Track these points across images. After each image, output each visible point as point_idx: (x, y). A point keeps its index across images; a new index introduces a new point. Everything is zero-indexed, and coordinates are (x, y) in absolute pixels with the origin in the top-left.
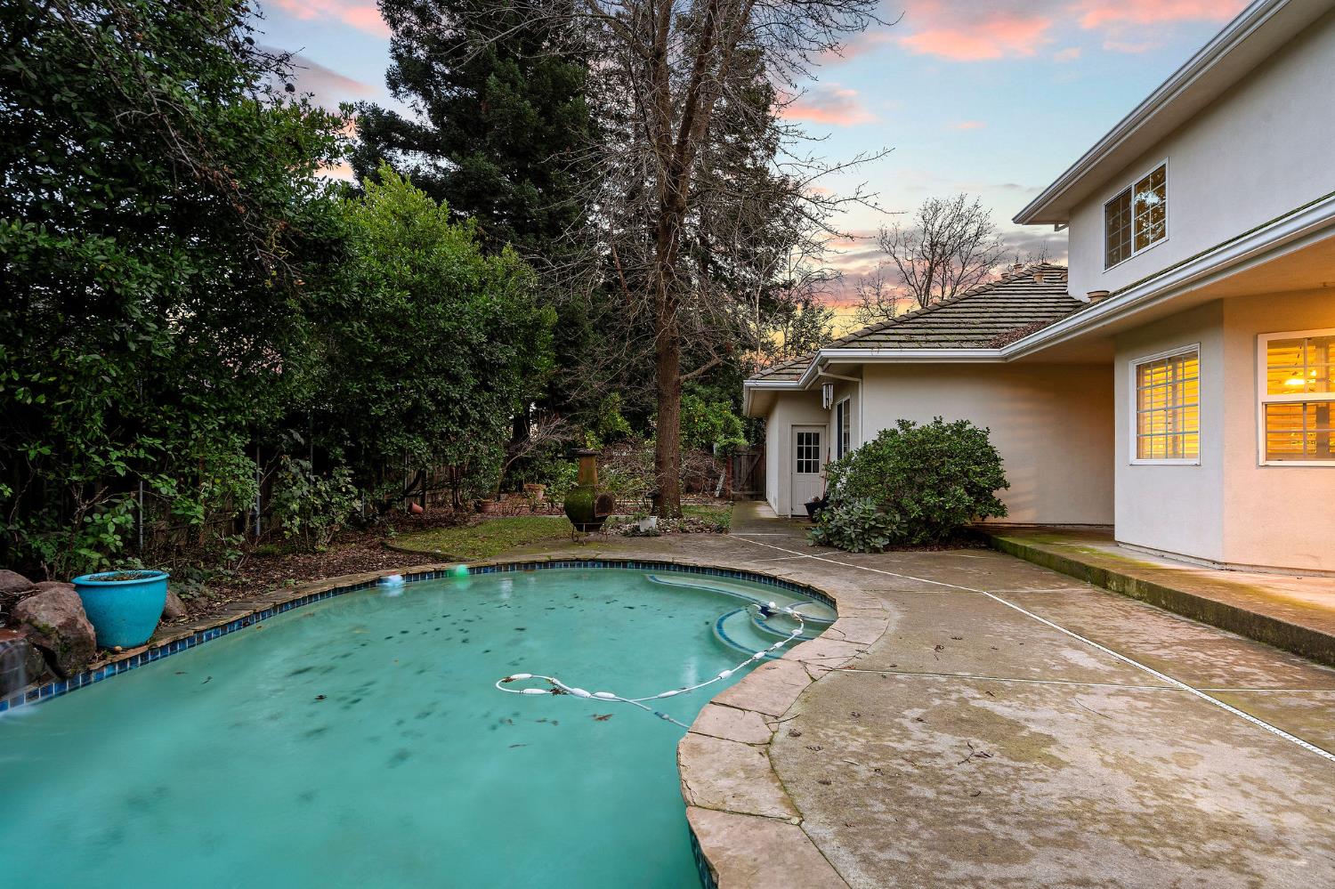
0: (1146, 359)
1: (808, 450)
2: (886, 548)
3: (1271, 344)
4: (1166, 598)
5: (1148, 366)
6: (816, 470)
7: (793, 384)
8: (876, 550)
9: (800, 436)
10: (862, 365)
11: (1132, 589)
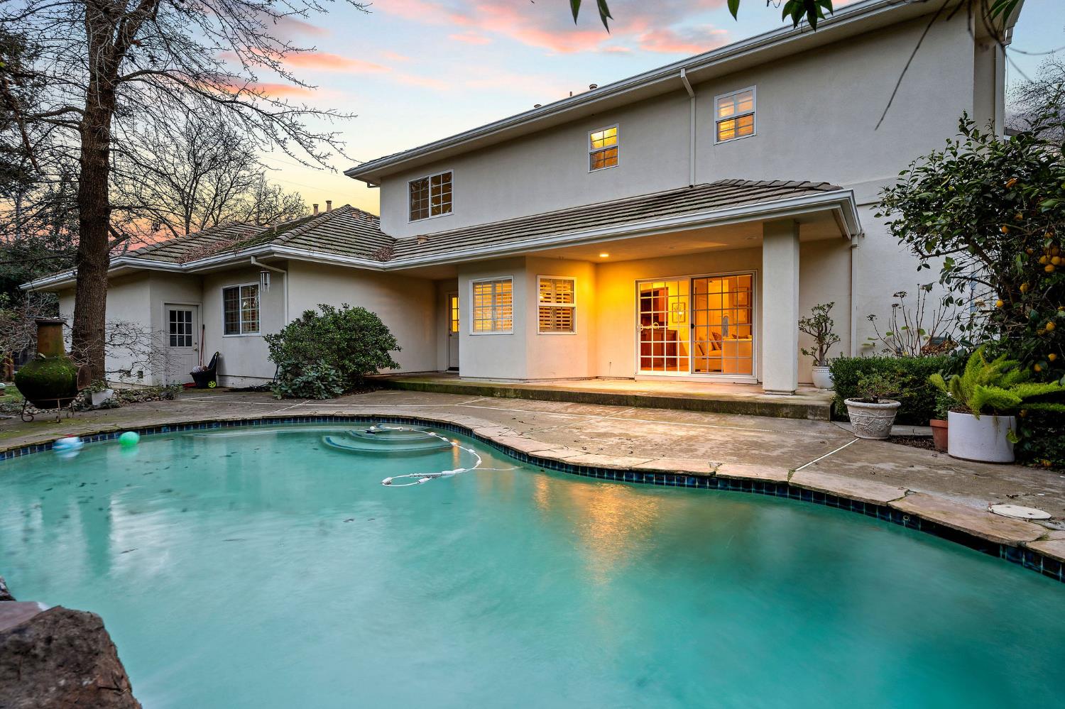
0: (476, 280)
1: (181, 326)
2: (344, 393)
3: (542, 280)
4: (532, 394)
5: (478, 284)
6: (189, 344)
7: (176, 266)
8: (336, 396)
9: (172, 314)
10: (288, 260)
11: (512, 394)
